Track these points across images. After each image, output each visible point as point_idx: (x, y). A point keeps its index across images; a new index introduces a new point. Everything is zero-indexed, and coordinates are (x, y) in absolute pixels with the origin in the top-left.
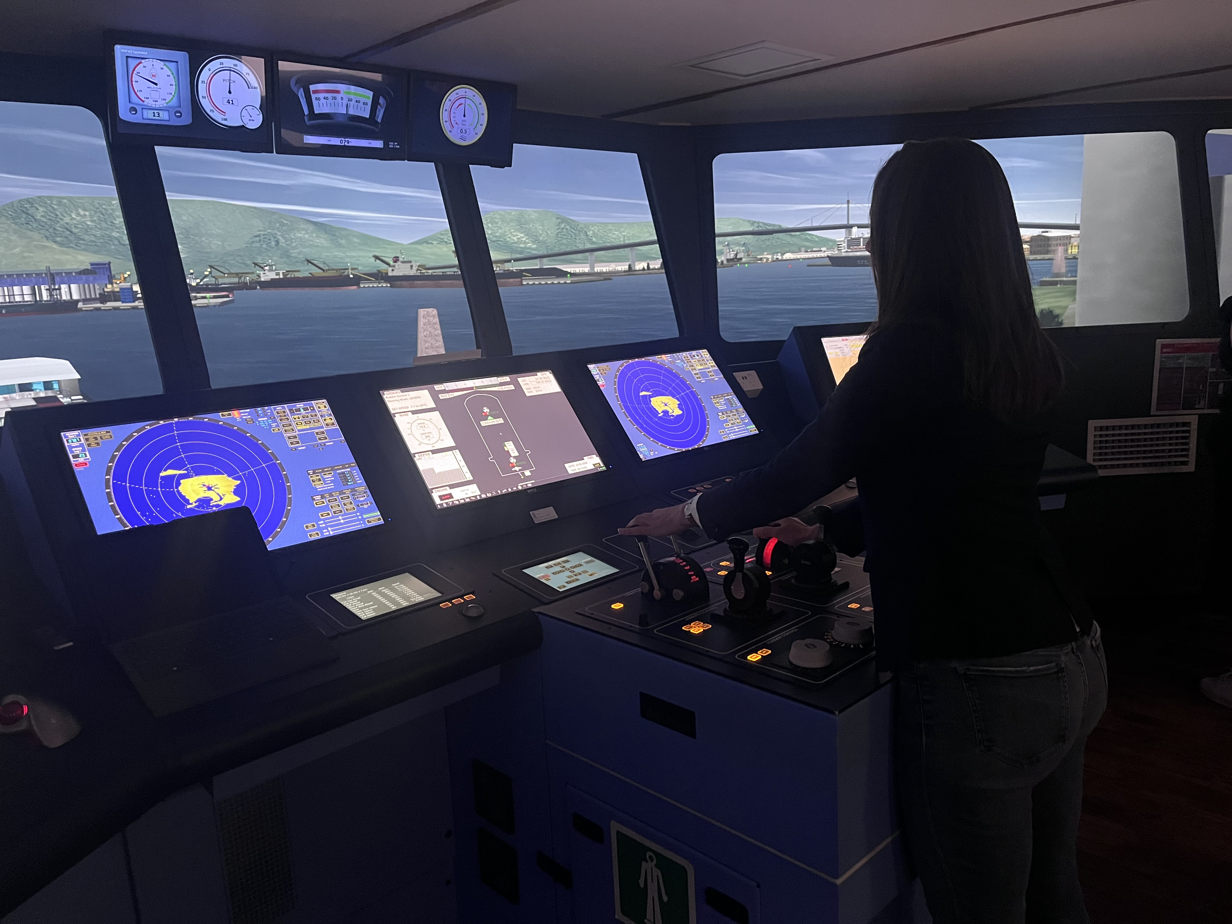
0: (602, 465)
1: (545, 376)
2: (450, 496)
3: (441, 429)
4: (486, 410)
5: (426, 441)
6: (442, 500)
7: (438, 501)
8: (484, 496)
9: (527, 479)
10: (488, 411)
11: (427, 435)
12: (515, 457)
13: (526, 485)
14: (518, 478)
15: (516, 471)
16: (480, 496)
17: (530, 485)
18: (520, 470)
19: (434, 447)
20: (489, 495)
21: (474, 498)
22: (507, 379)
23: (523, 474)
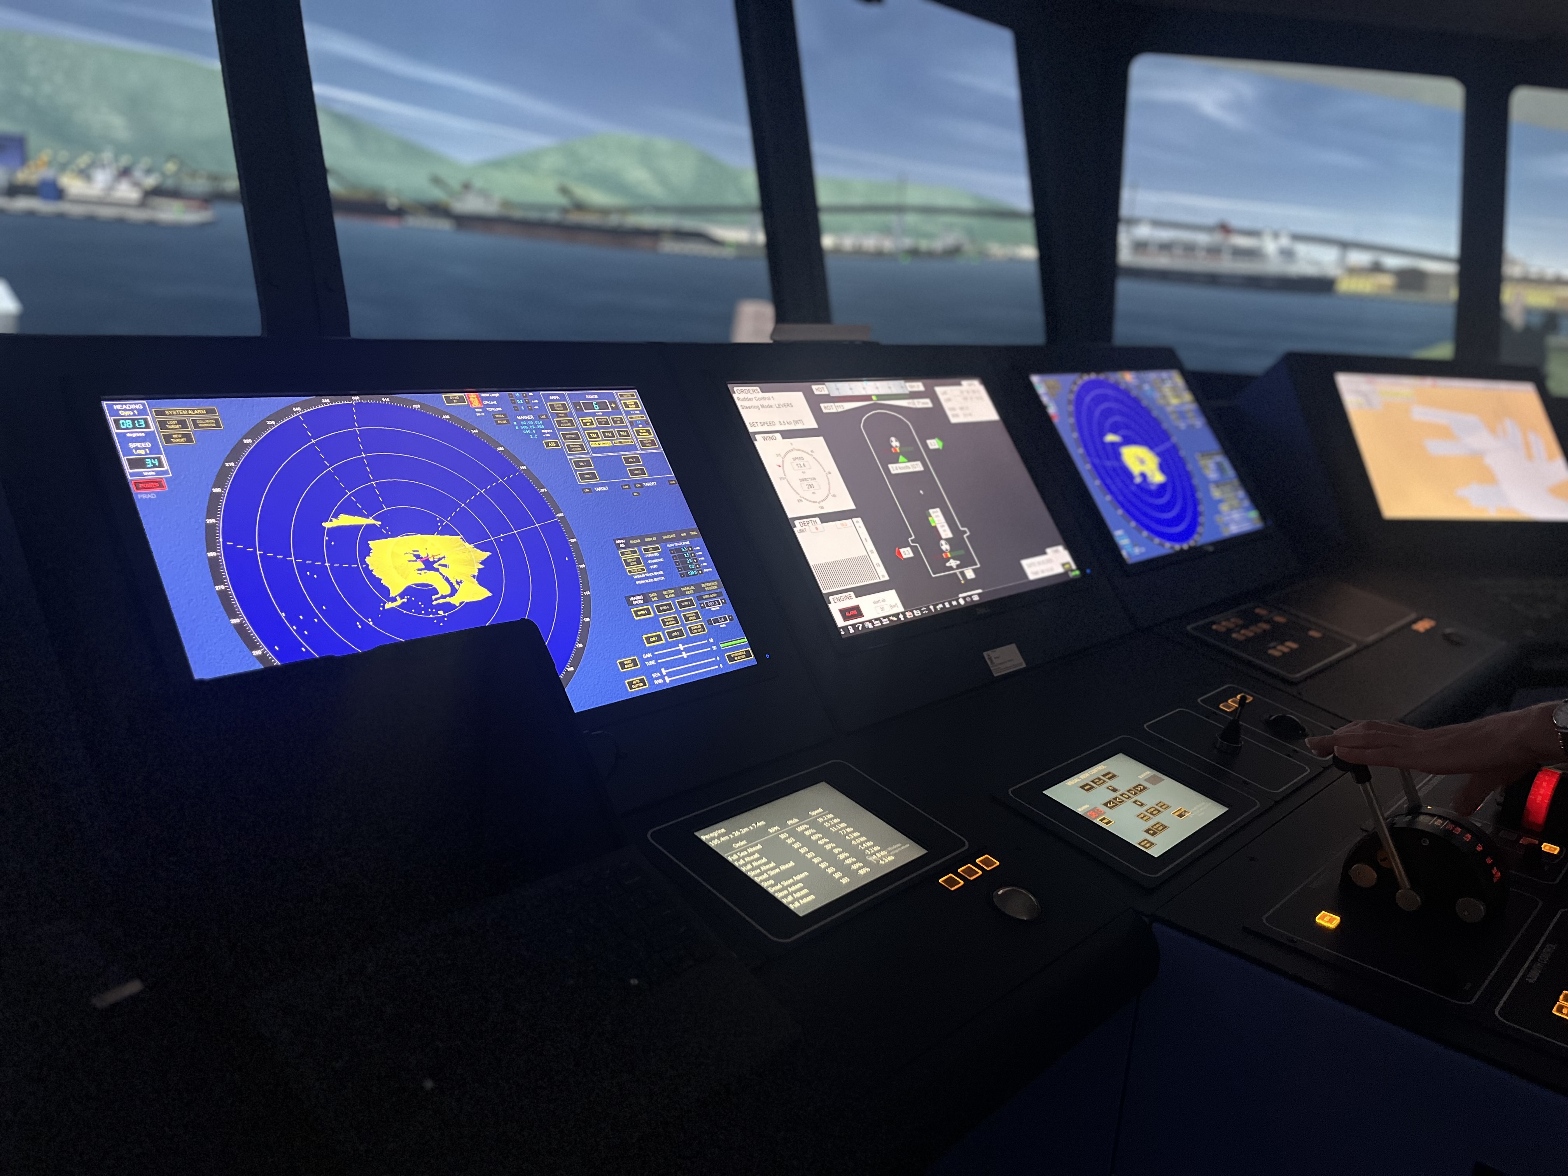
0: (1074, 566)
1: (972, 388)
2: (856, 612)
3: (830, 473)
4: (895, 443)
5: (808, 495)
6: (845, 618)
7: (840, 622)
8: (909, 615)
9: (970, 585)
10: (898, 444)
11: (810, 482)
12: (948, 540)
13: (970, 596)
14: (955, 585)
15: (951, 568)
16: (904, 613)
17: (976, 598)
18: (958, 567)
19: (822, 508)
20: (917, 613)
21: (894, 619)
22: (918, 386)
23: (962, 573)
